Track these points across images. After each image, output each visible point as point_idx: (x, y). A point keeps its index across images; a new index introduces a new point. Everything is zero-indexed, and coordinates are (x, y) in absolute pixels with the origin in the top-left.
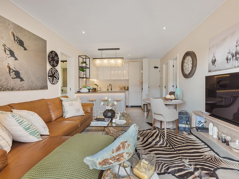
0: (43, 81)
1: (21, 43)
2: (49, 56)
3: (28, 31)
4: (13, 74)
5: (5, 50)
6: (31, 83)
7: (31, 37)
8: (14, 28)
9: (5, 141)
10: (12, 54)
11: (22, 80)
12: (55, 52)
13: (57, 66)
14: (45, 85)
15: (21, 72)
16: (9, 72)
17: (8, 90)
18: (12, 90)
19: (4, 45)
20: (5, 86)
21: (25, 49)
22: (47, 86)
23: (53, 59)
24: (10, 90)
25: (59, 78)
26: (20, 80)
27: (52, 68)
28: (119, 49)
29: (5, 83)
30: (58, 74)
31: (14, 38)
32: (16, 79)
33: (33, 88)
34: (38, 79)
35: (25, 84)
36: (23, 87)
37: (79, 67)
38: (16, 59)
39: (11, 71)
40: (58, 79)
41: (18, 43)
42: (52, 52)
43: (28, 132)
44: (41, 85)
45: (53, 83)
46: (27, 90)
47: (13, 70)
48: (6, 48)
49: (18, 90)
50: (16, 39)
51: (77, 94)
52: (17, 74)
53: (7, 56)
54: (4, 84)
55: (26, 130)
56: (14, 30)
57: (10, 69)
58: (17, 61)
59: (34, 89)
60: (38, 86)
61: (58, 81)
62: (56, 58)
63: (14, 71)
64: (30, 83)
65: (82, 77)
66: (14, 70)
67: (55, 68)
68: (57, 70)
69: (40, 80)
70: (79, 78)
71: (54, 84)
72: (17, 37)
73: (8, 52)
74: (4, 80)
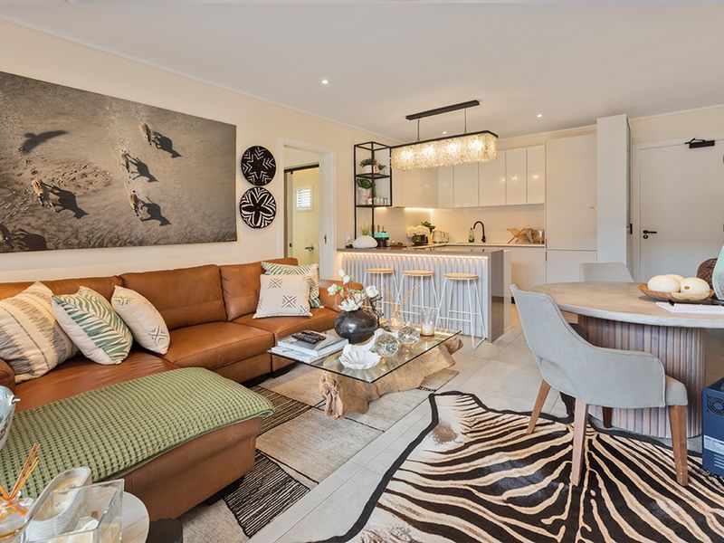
0: (221, 221)
1: (165, 144)
2: (244, 161)
3: (184, 115)
4: (143, 212)
5: (127, 164)
6: (189, 229)
7: (192, 125)
8: (148, 116)
9: (39, 351)
10: (143, 169)
11: (165, 222)
12: (261, 148)
13: (268, 182)
14: (229, 232)
15: (162, 205)
16: (136, 206)
17: (132, 244)
18: (141, 243)
19: (125, 156)
20: (125, 237)
21: (175, 155)
22: (236, 233)
23: (257, 166)
24: (135, 245)
25: (275, 212)
26: (159, 222)
27: (253, 189)
28: (475, 103)
29: (126, 231)
30: (274, 203)
31: (149, 136)
32: (150, 221)
33: (193, 240)
34: (207, 218)
35: (171, 230)
36: (168, 237)
37: (355, 176)
38: (152, 179)
39: (140, 205)
40: (274, 215)
41: (157, 144)
42: (253, 150)
43: (93, 339)
44: (216, 231)
45: (258, 225)
46: (178, 243)
47: (143, 202)
48: (130, 159)
49: (156, 244)
50: (153, 137)
51: (345, 253)
52: (154, 211)
53: (132, 176)
54: (123, 233)
55: (90, 335)
56: (148, 120)
57: (136, 200)
58: (155, 182)
59: (195, 242)
60: (208, 235)
61: (272, 220)
62: (266, 164)
63: (145, 205)
64: (186, 228)
65: (364, 204)
66: (147, 202)
67: (261, 189)
68: (268, 193)
69: (213, 220)
70: (356, 206)
71: (259, 227)
72: (155, 133)
73: (133, 168)
74: (123, 225)
